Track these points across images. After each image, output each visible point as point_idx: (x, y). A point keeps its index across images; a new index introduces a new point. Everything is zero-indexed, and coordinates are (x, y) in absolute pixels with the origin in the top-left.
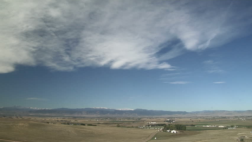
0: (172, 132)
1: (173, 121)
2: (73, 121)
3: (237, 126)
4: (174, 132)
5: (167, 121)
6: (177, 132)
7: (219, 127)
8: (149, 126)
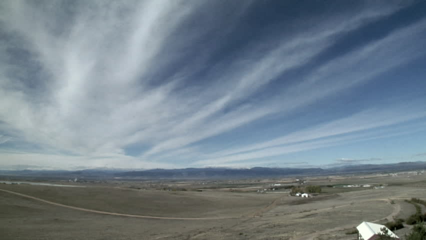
0: (303, 195)
1: (303, 181)
2: (170, 185)
3: (386, 184)
4: (305, 196)
5: (296, 182)
6: (310, 195)
7: (364, 186)
8: (272, 189)
